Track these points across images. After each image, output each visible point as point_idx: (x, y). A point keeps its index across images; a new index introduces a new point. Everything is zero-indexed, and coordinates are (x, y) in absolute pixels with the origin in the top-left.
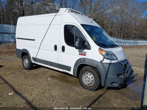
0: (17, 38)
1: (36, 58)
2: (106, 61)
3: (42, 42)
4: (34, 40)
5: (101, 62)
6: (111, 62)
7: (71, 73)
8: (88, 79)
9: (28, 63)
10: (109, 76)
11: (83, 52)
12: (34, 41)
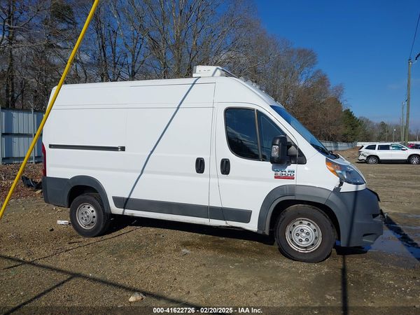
0: (51, 146)
1: (128, 199)
2: (348, 188)
3: (152, 152)
4: (123, 149)
5: (337, 190)
6: (357, 188)
7: (252, 226)
8: (304, 235)
9: (94, 217)
10: (357, 221)
11: (287, 170)
12: (120, 153)
